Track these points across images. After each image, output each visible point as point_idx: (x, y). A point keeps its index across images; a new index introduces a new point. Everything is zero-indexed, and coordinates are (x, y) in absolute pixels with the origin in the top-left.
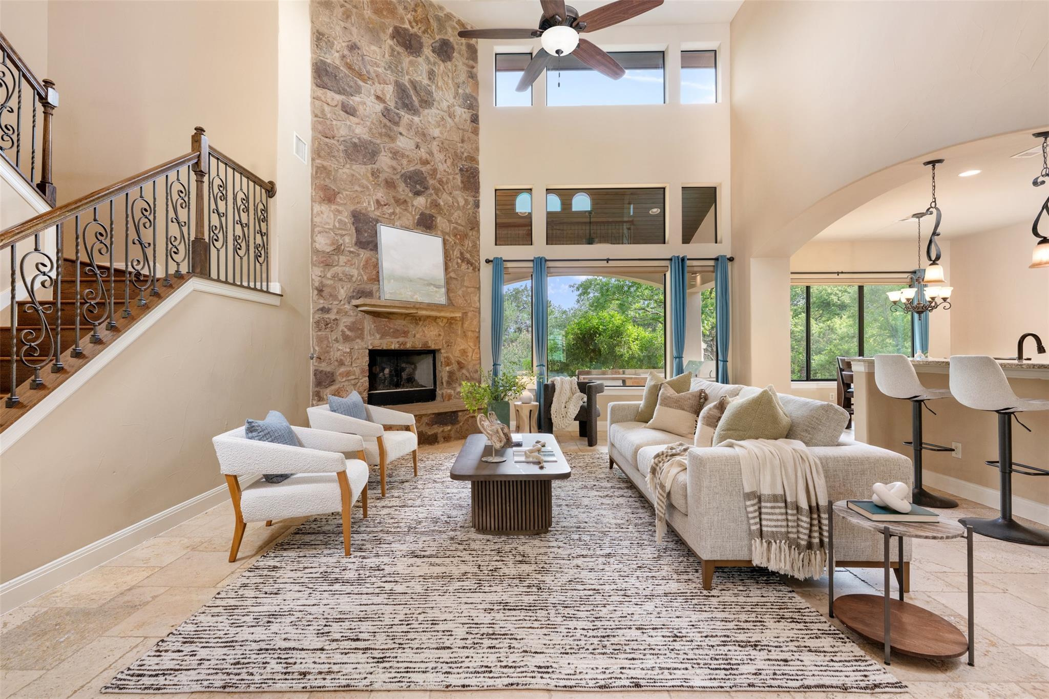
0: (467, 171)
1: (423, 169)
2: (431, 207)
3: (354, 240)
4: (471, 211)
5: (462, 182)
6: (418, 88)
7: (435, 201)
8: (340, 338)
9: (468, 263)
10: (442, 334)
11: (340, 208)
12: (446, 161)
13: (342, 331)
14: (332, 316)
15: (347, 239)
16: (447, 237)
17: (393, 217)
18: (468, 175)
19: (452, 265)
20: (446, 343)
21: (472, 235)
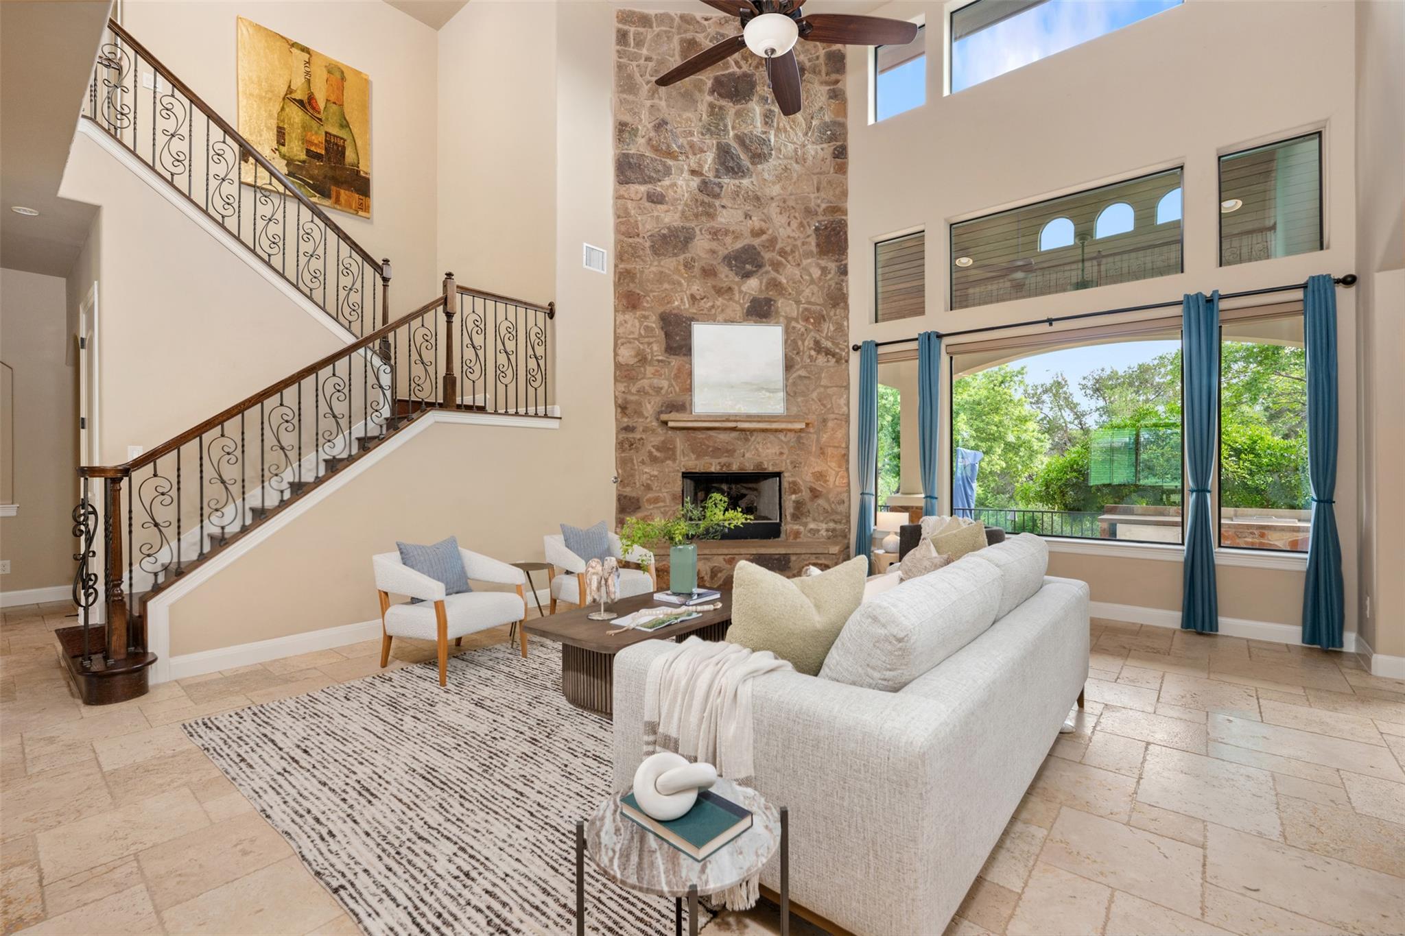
0: (826, 228)
1: (756, 242)
2: (767, 288)
3: (664, 346)
4: (832, 283)
5: (818, 245)
6: (747, 142)
7: (774, 279)
8: (646, 459)
9: (827, 354)
10: (786, 451)
11: (646, 313)
12: (789, 224)
13: (650, 453)
14: (637, 435)
15: (655, 347)
16: (794, 324)
17: (713, 311)
18: (826, 233)
19: (802, 360)
20: (792, 463)
21: (835, 315)
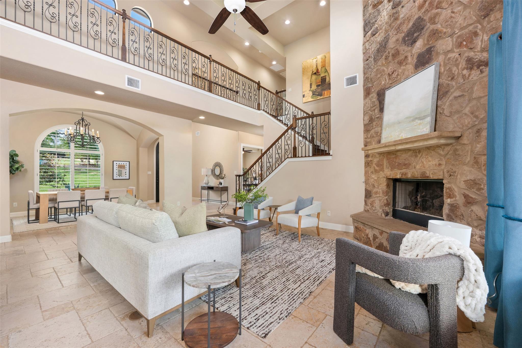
1: (421, 13)
2: (428, 41)
3: (378, 109)
8: (373, 171)
9: (479, 66)
10: (443, 162)
11: (373, 95)
13: (374, 167)
14: (370, 159)
15: (376, 111)
16: (450, 55)
17: (399, 77)
19: (456, 83)
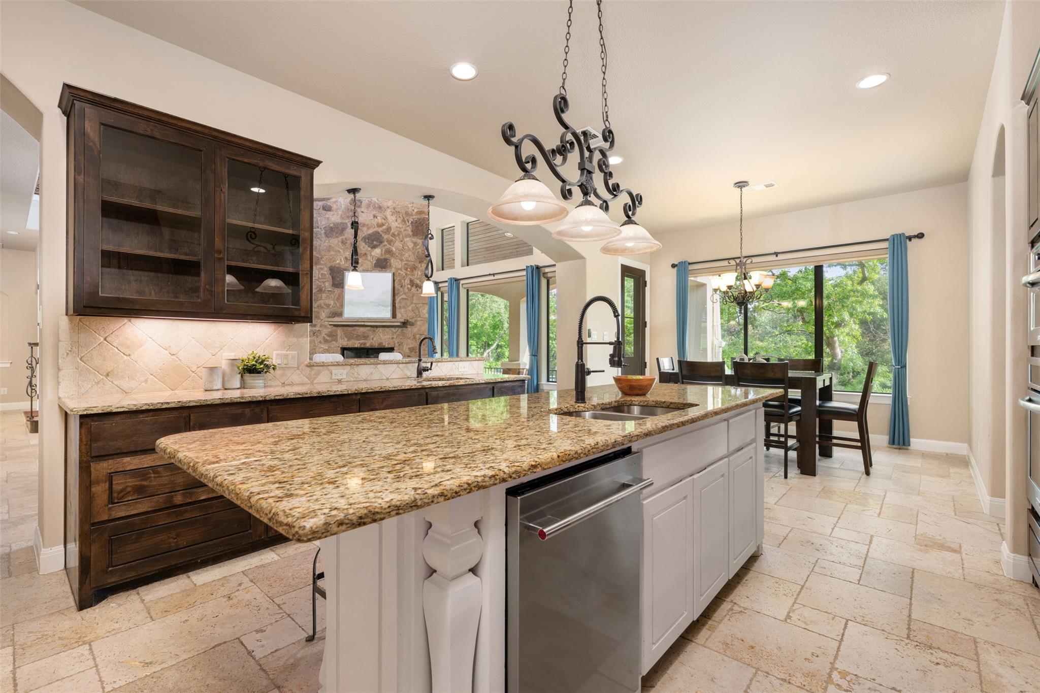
0: (416, 222)
1: (380, 230)
2: (385, 254)
3: (331, 283)
4: (420, 250)
5: (412, 231)
7: (389, 249)
8: (322, 341)
9: (417, 287)
10: (395, 337)
11: (322, 267)
12: (396, 221)
13: (324, 337)
15: (327, 284)
16: (399, 271)
18: (417, 225)
19: (404, 290)
20: (398, 343)
21: (421, 267)
